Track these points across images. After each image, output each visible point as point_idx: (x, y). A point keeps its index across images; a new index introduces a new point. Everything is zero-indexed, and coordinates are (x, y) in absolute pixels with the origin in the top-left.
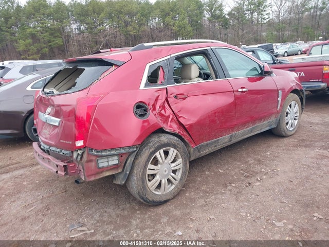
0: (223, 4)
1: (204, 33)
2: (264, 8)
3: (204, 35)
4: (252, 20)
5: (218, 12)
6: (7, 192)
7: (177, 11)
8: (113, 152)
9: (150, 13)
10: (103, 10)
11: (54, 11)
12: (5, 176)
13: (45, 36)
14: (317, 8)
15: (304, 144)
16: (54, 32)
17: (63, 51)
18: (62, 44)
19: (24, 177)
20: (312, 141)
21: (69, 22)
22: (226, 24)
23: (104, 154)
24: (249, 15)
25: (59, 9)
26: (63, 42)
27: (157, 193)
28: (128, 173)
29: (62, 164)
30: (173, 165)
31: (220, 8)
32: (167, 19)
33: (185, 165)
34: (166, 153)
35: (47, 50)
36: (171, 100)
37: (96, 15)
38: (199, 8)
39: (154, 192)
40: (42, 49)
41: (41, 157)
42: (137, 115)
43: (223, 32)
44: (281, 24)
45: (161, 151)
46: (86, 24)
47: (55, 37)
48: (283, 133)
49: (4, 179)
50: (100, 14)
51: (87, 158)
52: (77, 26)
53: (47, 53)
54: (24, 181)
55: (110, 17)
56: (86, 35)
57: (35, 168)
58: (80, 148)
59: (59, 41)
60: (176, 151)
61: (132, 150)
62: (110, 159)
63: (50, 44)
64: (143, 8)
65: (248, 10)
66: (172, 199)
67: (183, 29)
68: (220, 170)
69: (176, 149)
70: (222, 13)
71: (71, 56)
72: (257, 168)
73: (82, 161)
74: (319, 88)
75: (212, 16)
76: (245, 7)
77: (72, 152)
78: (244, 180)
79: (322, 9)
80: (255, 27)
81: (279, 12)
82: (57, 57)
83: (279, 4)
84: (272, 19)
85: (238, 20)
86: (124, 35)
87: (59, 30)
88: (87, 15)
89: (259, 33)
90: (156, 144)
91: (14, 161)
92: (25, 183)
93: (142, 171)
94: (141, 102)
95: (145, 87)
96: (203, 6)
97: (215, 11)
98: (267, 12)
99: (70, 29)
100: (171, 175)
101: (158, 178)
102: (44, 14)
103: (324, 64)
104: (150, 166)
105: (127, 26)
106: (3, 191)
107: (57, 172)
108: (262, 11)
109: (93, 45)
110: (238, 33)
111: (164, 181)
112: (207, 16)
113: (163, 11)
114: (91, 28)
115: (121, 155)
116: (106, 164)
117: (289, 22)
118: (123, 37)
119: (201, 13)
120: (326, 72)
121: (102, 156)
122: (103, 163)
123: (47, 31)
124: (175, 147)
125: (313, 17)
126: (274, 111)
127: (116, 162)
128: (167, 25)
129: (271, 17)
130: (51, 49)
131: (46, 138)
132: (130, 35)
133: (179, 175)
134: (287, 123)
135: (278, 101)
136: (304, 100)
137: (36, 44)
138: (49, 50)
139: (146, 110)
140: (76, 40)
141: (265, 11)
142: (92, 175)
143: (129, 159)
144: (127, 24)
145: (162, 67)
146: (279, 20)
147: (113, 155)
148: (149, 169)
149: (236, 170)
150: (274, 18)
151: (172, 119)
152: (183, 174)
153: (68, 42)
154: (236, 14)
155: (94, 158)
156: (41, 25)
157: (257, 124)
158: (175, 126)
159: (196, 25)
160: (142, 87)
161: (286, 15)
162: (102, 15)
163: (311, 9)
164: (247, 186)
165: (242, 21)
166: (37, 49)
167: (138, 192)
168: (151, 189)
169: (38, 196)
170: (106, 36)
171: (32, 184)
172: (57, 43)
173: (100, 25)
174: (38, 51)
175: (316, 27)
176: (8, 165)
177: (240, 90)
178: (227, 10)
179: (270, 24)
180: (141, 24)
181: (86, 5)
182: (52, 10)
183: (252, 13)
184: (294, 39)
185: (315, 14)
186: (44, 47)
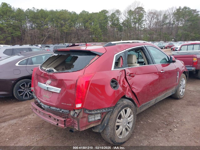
0: (119, 18)
1: (108, 33)
2: (142, 21)
3: (108, 35)
4: (135, 28)
5: (116, 22)
6: (9, 137)
7: (93, 20)
8: (99, 111)
9: (76, 20)
10: (48, 17)
11: (16, 14)
12: (3, 125)
13: (9, 30)
14: (170, 24)
15: (192, 104)
16: (15, 28)
17: (21, 39)
18: (20, 35)
19: (18, 125)
20: (195, 102)
21: (26, 22)
22: (121, 29)
23: (93, 112)
24: (133, 25)
25: (19, 14)
26: (21, 34)
27: (120, 137)
28: (105, 125)
29: (63, 119)
30: (129, 119)
31: (118, 19)
32: (86, 24)
33: (134, 119)
34: (126, 111)
35: (10, 38)
36: (127, 77)
37: (43, 19)
38: (105, 19)
39: (118, 137)
40: (6, 37)
41: (42, 113)
42: (112, 87)
43: (119, 33)
44: (151, 31)
45: (124, 110)
46: (36, 24)
47: (16, 30)
48: (178, 97)
49: (4, 127)
50: (46, 19)
51: (83, 115)
52: (31, 25)
53: (10, 40)
54: (19, 128)
55: (52, 20)
56: (36, 30)
57: (24, 119)
58: (78, 109)
59: (18, 33)
60: (130, 110)
61: (109, 110)
62: (96, 116)
63: (12, 34)
64: (72, 17)
65: (133, 22)
66: (127, 140)
67: (96, 30)
68: (149, 121)
69: (131, 109)
70: (118, 23)
71: (26, 43)
72: (170, 119)
73: (78, 118)
74: (191, 70)
75: (113, 24)
76: (132, 20)
77: (70, 111)
78: (166, 127)
79: (173, 24)
80: (137, 32)
81: (150, 24)
82: (16, 42)
83: (150, 20)
84: (146, 28)
85: (128, 27)
86: (60, 32)
87: (18, 27)
88: (37, 19)
89: (139, 35)
90: (121, 105)
91: (7, 113)
92: (20, 129)
93: (114, 123)
94: (114, 78)
95: (114, 69)
96: (108, 18)
97: (115, 21)
98: (144, 24)
99: (26, 26)
100: (127, 126)
101: (121, 127)
102: (9, 16)
103: (194, 56)
104: (118, 120)
105: (62, 27)
106: (6, 136)
107: (57, 124)
108: (141, 23)
109: (40, 37)
110: (127, 35)
111: (124, 130)
112: (110, 24)
113: (84, 19)
114: (39, 27)
115: (102, 114)
116: (93, 119)
117: (155, 30)
118: (59, 33)
119: (107, 22)
120: (195, 61)
121: (92, 114)
122: (92, 119)
123: (10, 27)
124: (130, 107)
125: (168, 28)
126: (175, 84)
127: (99, 118)
128: (86, 28)
129: (146, 27)
130: (13, 38)
131: (46, 101)
132: (64, 32)
133: (131, 125)
134: (180, 91)
135: (177, 78)
136: (188, 77)
137: (3, 34)
138: (12, 38)
139: (116, 84)
140: (30, 33)
141: (142, 23)
142: (84, 127)
143: (107, 116)
144: (62, 25)
145: (122, 57)
146: (150, 29)
147: (98, 113)
148: (117, 122)
149: (159, 120)
150: (147, 27)
151: (129, 89)
152: (133, 124)
153: (24, 34)
154: (126, 23)
155: (86, 115)
156: (7, 23)
157: (167, 92)
158: (130, 94)
159: (104, 29)
160: (113, 69)
161: (154, 26)
162: (47, 19)
163: (167, 23)
164: (170, 131)
165: (130, 28)
166: (4, 37)
167: (111, 137)
168: (117, 135)
169: (33, 139)
170: (49, 32)
171: (25, 130)
172: (17, 34)
173: (45, 25)
174: (4, 39)
175: (170, 33)
176: (4, 117)
177: (161, 71)
178: (121, 21)
179: (145, 30)
180: (70, 26)
181: (36, 13)
182: (15, 14)
183: (135, 24)
184: (158, 40)
185: (169, 26)
186: (9, 36)
